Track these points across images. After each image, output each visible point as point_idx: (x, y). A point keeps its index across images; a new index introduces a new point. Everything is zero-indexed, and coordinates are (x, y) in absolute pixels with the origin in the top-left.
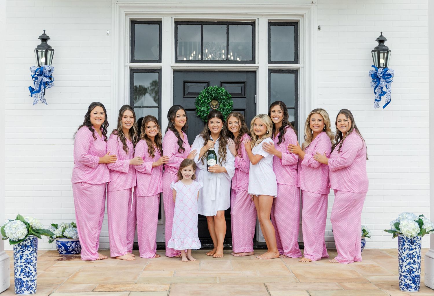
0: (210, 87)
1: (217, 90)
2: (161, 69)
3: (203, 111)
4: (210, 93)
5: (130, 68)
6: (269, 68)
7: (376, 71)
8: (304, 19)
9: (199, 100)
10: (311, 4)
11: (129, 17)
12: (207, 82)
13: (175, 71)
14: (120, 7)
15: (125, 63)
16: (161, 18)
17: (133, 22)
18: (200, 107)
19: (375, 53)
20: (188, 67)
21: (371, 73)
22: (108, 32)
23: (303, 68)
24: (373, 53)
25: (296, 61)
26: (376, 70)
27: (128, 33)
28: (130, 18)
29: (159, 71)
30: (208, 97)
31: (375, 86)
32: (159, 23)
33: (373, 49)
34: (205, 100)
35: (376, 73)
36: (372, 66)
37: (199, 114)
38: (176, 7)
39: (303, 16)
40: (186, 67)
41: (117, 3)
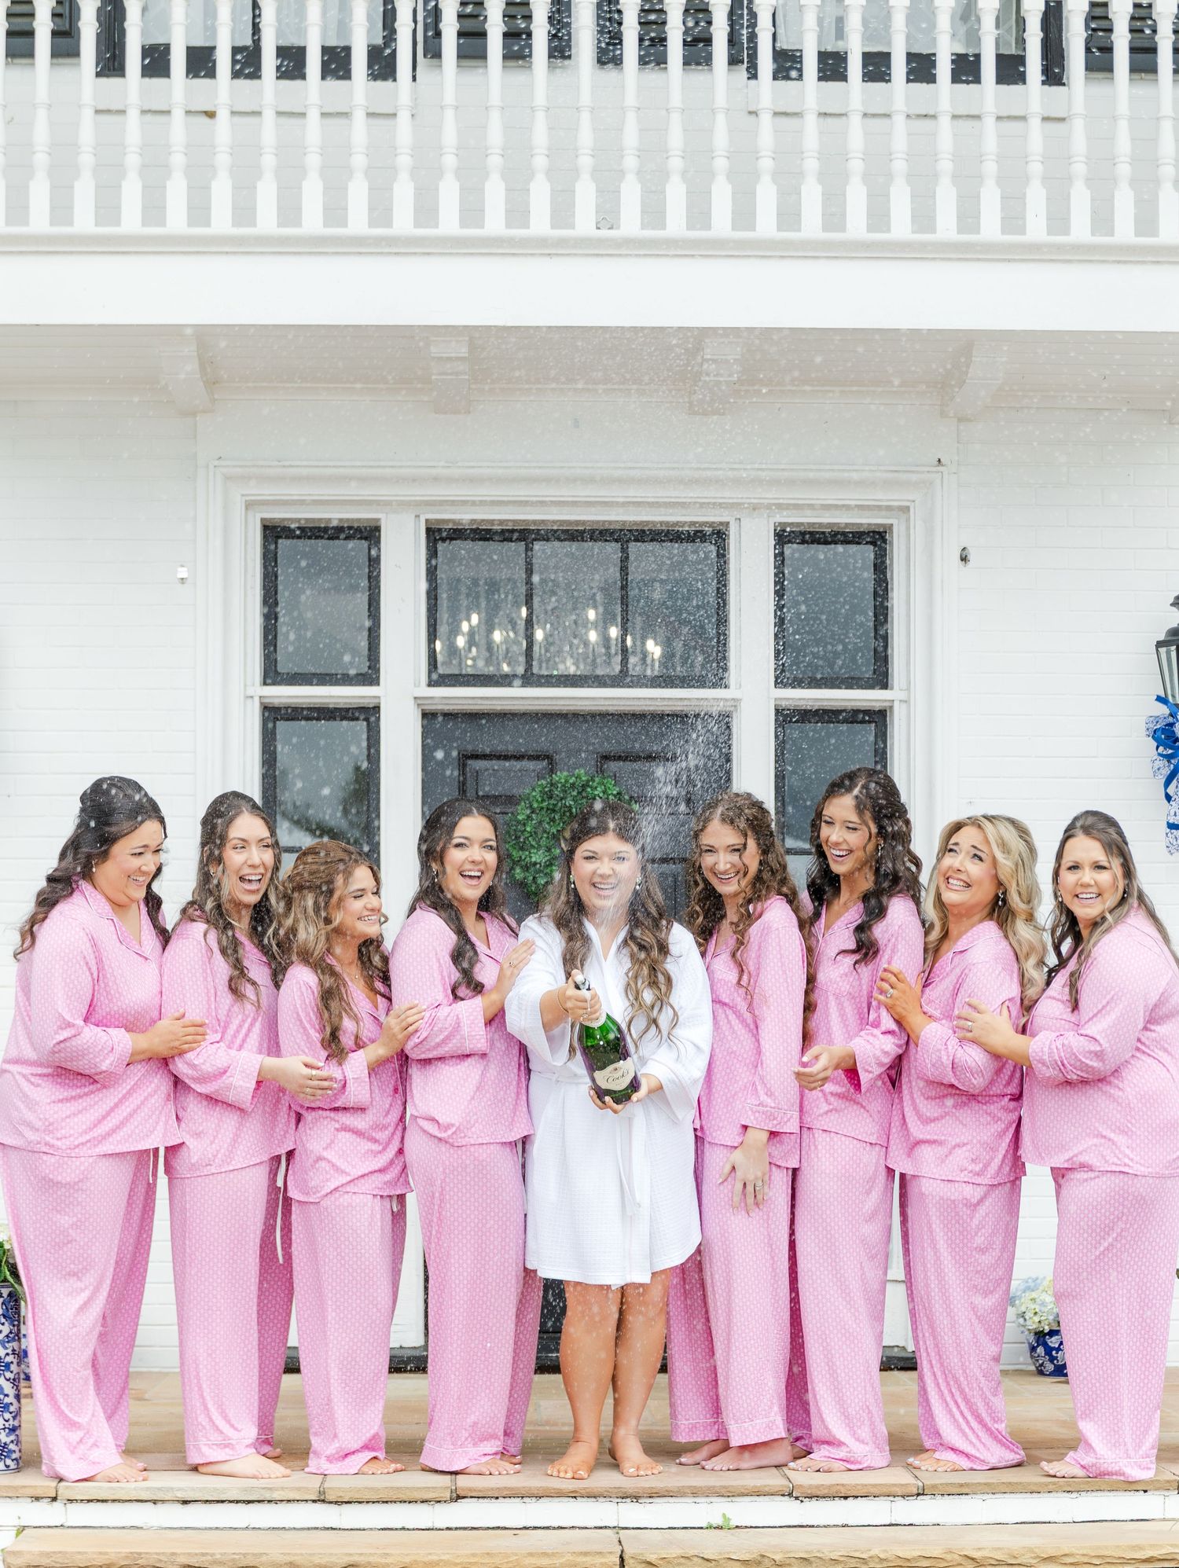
0: (561, 776)
1: (584, 787)
2: (376, 709)
3: (535, 864)
4: (562, 799)
5: (261, 703)
6: (778, 703)
7: (1171, 720)
8: (908, 520)
9: (519, 822)
10: (934, 469)
11: (259, 516)
12: (548, 757)
13: (428, 716)
14: (228, 478)
15: (245, 686)
16: (378, 520)
17: (273, 532)
18: (522, 849)
19: (1168, 653)
20: (480, 702)
21: (1151, 726)
22: (183, 573)
23: (904, 706)
24: (1163, 650)
25: (881, 679)
26: (1171, 715)
27: (254, 576)
28: (262, 520)
29: (369, 714)
30: (554, 811)
31: (1166, 771)
32: (370, 534)
33: (1162, 637)
34: (540, 823)
35: (1172, 725)
36: (1159, 699)
37: (519, 873)
38: (436, 479)
39: (905, 510)
40: (470, 702)
41: (216, 463)
